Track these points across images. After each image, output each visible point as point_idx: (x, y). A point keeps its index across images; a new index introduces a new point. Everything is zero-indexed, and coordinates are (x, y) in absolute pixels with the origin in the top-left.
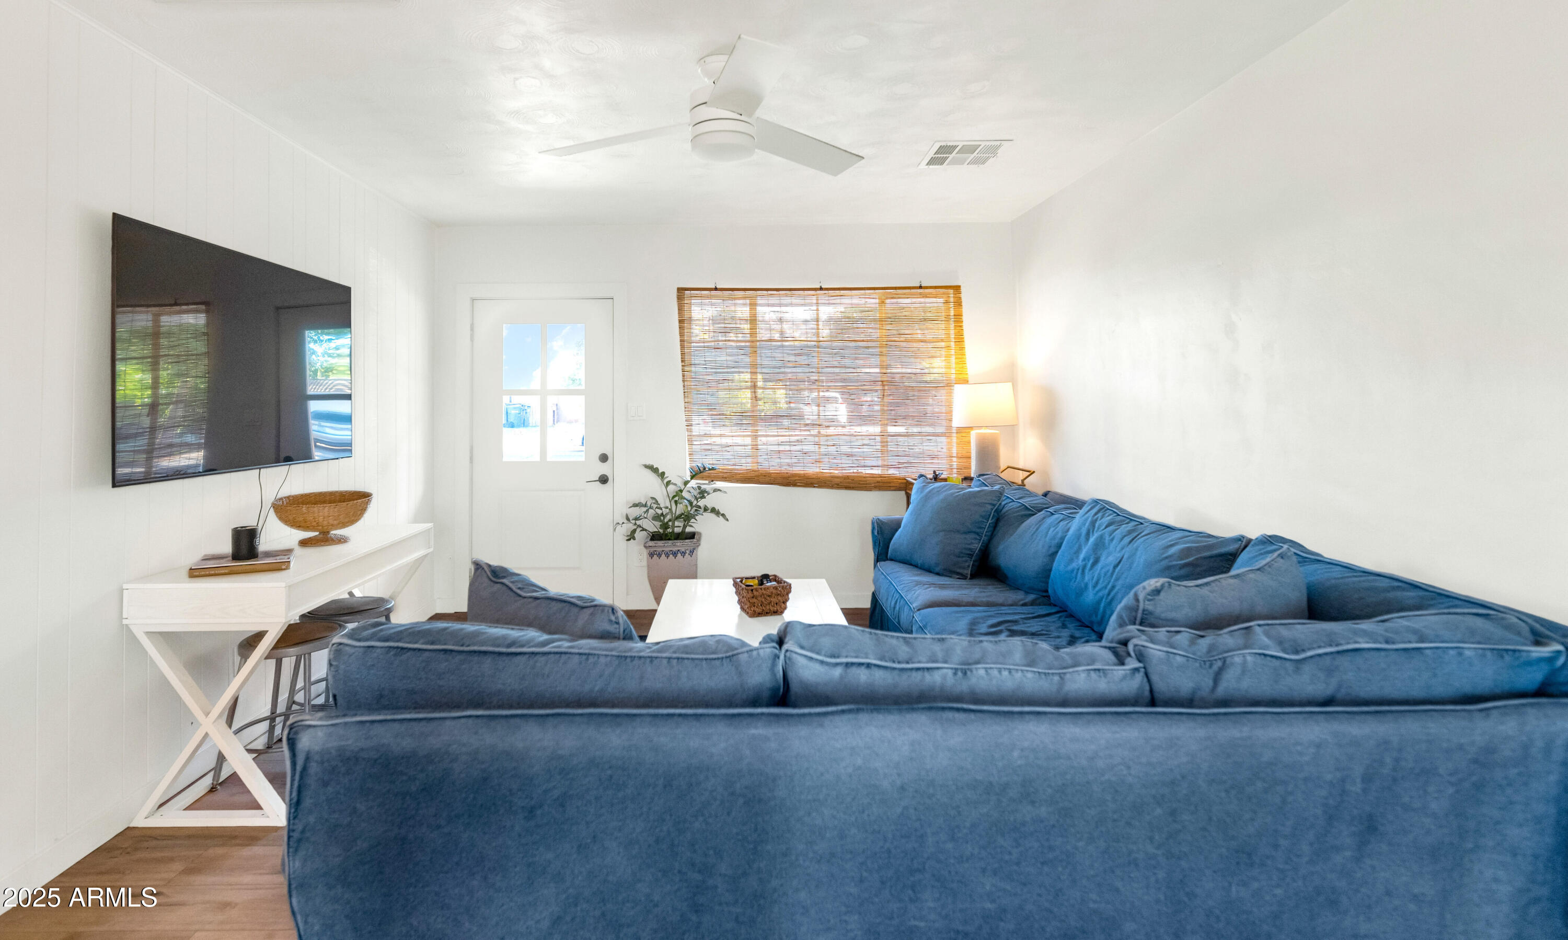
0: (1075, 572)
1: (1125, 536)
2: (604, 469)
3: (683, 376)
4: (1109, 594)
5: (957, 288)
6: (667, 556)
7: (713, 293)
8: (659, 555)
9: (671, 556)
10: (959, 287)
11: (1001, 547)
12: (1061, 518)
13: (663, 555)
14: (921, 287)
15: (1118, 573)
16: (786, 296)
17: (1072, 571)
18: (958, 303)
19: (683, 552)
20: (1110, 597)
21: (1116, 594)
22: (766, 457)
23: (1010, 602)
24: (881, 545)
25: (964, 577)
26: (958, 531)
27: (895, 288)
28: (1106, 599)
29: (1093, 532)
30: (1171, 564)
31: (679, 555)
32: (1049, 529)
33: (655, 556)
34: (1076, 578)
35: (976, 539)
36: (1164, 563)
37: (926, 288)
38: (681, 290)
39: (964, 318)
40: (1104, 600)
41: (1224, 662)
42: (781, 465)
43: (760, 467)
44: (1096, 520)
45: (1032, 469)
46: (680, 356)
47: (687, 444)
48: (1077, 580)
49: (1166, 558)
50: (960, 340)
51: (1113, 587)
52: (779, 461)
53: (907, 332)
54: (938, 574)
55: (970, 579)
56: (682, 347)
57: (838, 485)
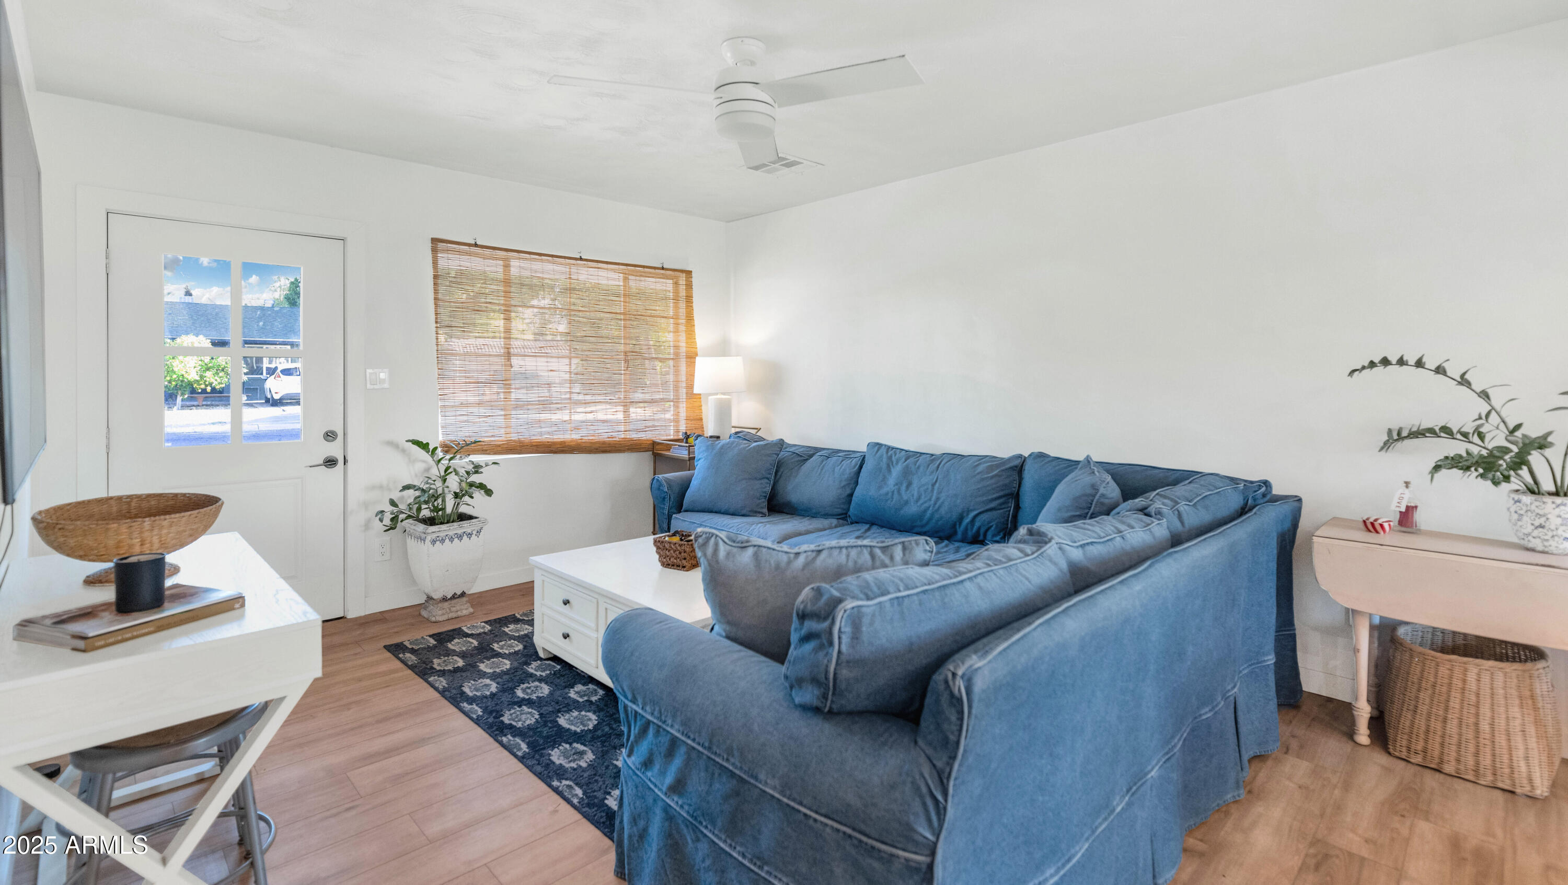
0: (890, 494)
1: (930, 464)
2: (334, 449)
3: (437, 339)
4: (935, 504)
5: (689, 273)
6: (452, 540)
7: (473, 249)
8: (443, 541)
9: (456, 540)
10: (691, 272)
11: (790, 487)
12: (841, 460)
13: (447, 540)
14: (663, 268)
15: (938, 488)
16: (549, 262)
17: (887, 494)
18: (689, 286)
19: (469, 534)
20: (937, 506)
21: (943, 503)
22: (527, 427)
23: (827, 526)
24: (672, 500)
25: (764, 515)
26: (756, 479)
27: (644, 267)
28: (934, 507)
29: (892, 465)
30: (983, 477)
31: (465, 537)
32: (834, 469)
33: (438, 542)
34: (892, 498)
35: (767, 483)
36: (978, 477)
37: (667, 269)
38: (435, 241)
39: (694, 299)
40: (931, 508)
41: (1178, 511)
42: (541, 434)
43: (520, 437)
44: (891, 457)
45: (759, 427)
46: (433, 317)
47: (440, 415)
48: (894, 500)
49: (978, 474)
50: (690, 318)
51: (938, 499)
52: (540, 430)
53: (653, 308)
54: (743, 515)
55: (768, 516)
56: (436, 305)
57: (597, 449)
